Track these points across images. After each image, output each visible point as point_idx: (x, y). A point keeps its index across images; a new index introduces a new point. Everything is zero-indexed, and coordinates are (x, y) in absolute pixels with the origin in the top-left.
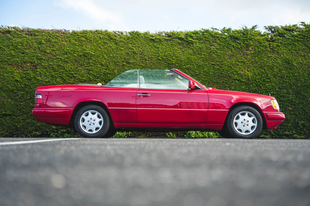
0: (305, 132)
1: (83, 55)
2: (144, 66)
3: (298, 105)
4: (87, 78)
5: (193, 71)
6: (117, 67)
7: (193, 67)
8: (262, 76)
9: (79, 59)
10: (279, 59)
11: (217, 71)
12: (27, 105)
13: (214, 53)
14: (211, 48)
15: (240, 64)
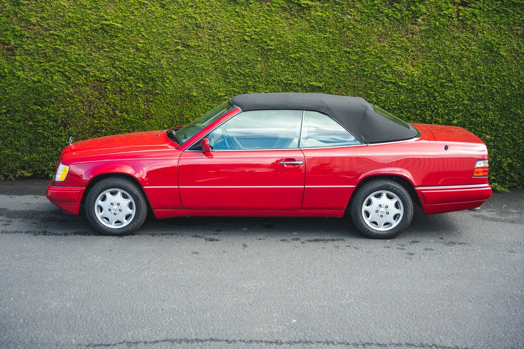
0: (512, 177)
1: (102, 28)
2: (217, 53)
3: (503, 130)
4: (111, 76)
5: (308, 65)
6: (165, 54)
7: (309, 57)
8: (438, 75)
9: (93, 37)
10: (474, 41)
11: (354, 65)
12: (3, 125)
13: (349, 29)
14: (343, 20)
15: (399, 52)
